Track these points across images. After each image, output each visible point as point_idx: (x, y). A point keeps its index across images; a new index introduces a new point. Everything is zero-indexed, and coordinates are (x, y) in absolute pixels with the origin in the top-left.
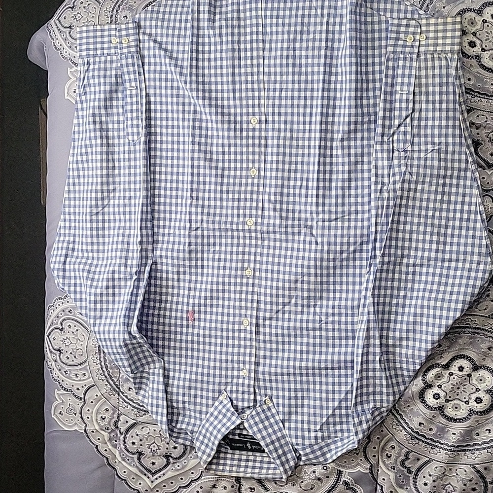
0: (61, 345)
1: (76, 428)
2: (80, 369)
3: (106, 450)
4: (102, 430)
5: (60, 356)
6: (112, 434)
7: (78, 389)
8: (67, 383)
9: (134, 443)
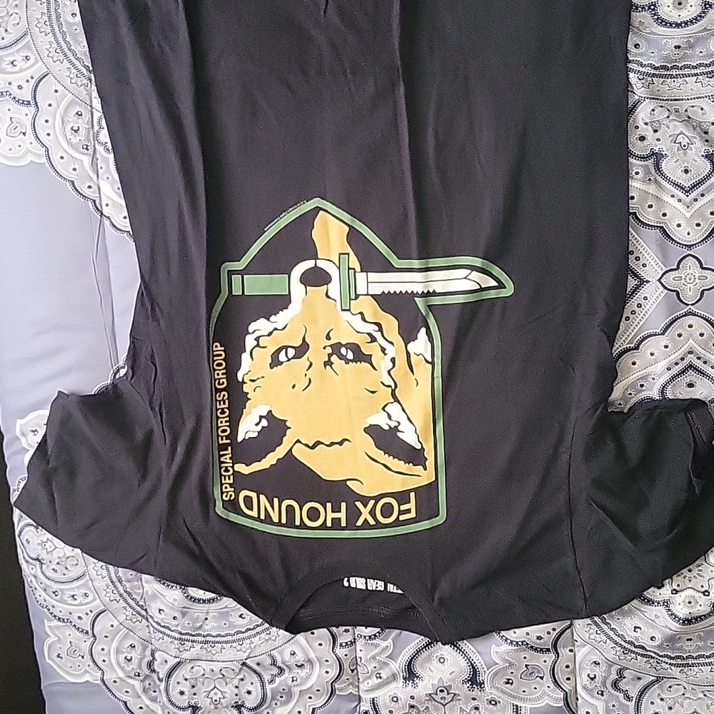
0: (40, 552)
1: (87, 678)
2: (78, 587)
3: (141, 708)
4: (129, 677)
5: (41, 568)
6: (147, 682)
7: (80, 618)
8: (61, 609)
9: (182, 693)
